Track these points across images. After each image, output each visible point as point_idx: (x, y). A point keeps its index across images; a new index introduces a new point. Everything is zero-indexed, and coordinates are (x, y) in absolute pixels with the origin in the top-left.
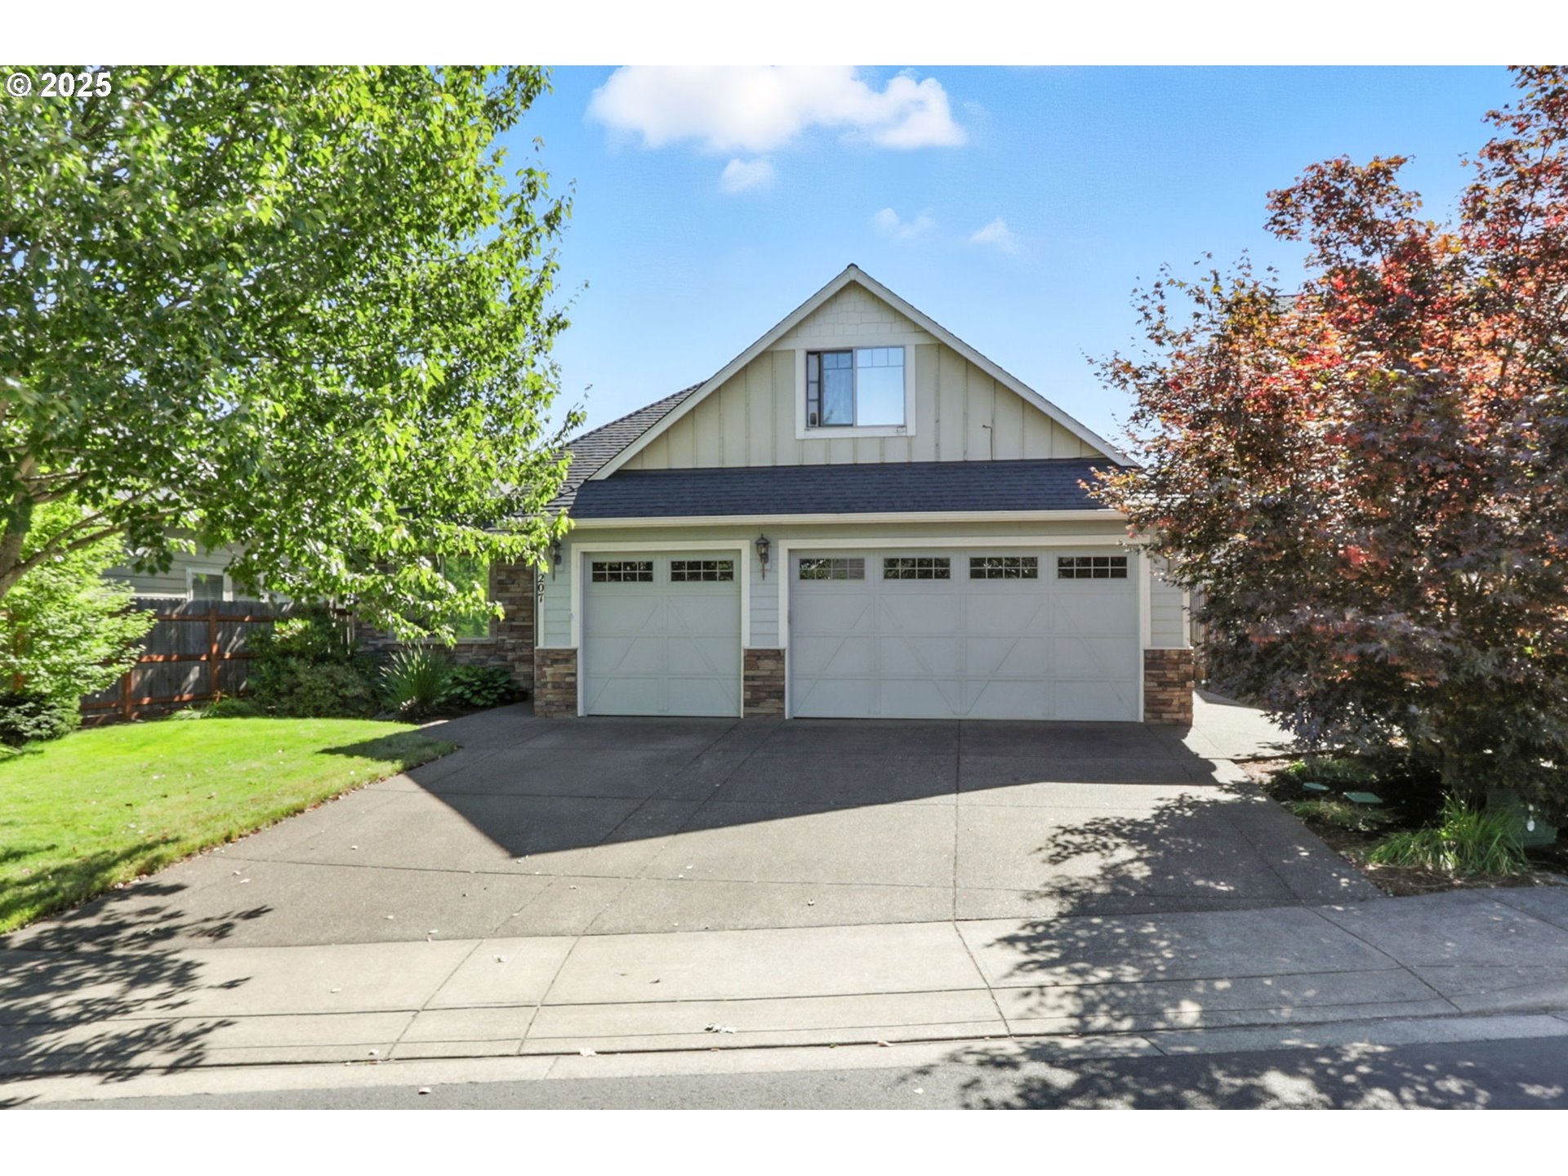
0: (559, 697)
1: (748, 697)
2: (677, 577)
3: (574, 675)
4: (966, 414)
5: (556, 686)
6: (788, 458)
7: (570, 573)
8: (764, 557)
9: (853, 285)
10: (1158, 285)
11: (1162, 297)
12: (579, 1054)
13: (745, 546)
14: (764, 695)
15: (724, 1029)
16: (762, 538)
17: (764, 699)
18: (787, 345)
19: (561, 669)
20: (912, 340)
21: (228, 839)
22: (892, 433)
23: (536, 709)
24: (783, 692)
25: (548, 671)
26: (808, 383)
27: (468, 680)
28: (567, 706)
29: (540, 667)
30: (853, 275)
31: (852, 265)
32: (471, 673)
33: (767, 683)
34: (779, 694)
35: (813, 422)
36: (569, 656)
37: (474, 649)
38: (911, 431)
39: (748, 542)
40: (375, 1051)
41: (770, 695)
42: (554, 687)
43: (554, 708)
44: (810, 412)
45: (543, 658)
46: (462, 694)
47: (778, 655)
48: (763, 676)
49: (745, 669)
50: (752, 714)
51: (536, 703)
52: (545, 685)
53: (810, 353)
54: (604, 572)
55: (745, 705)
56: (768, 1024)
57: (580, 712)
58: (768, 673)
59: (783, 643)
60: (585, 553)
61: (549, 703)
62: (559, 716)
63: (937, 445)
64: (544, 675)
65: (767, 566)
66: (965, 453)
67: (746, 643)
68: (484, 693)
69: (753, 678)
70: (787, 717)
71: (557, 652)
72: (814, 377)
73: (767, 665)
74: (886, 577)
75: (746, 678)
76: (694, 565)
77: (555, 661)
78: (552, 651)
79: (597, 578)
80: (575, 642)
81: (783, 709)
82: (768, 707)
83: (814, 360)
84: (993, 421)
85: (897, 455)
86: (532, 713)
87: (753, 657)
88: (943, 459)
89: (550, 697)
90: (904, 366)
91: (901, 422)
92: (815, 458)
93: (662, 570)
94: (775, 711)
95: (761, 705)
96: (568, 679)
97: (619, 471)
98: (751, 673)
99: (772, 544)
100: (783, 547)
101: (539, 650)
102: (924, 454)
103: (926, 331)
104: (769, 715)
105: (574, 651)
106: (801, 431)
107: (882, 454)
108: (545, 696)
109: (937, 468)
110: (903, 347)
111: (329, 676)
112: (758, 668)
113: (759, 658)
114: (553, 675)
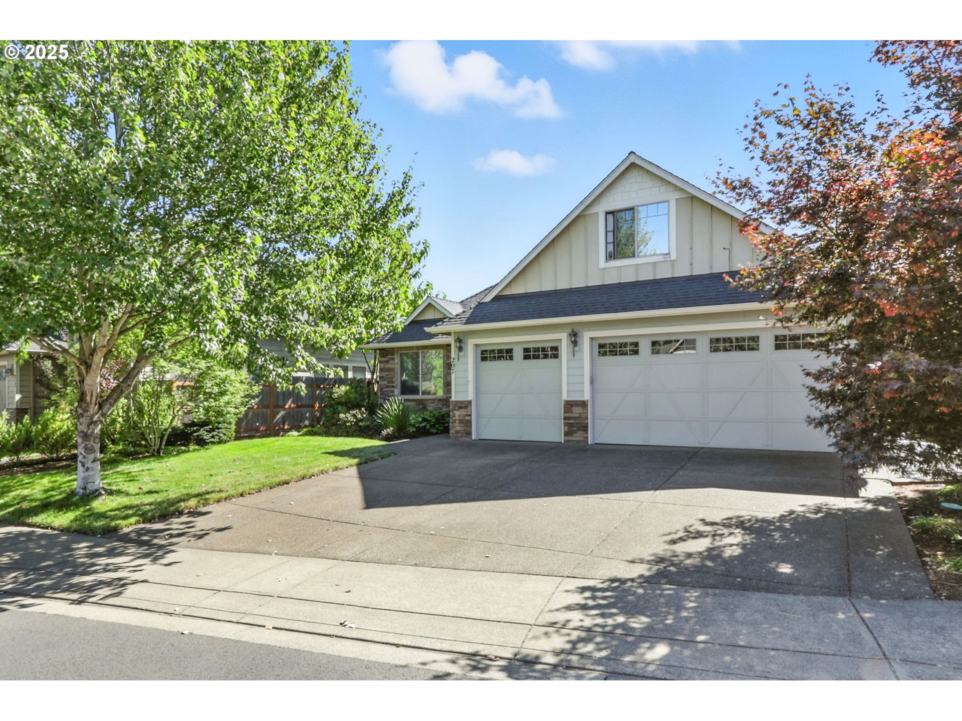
0: (462, 428)
1: (566, 430)
2: (526, 357)
3: (470, 415)
4: (711, 242)
5: (461, 422)
6: (594, 281)
7: (467, 357)
8: (575, 343)
9: (633, 165)
10: (756, 118)
11: (761, 127)
12: (264, 626)
13: (563, 337)
14: (575, 429)
15: (349, 625)
16: (573, 331)
17: (575, 432)
18: (594, 210)
19: (463, 412)
20: (673, 196)
21: (242, 495)
22: (660, 259)
23: (451, 435)
24: (587, 427)
25: (457, 413)
26: (606, 232)
27: (429, 419)
28: (467, 433)
29: (453, 410)
30: (632, 159)
31: (632, 152)
32: (432, 415)
33: (577, 421)
34: (585, 429)
35: (611, 257)
36: (467, 405)
37: (436, 401)
38: (673, 256)
39: (565, 334)
40: (177, 609)
41: (579, 429)
42: (460, 423)
43: (460, 435)
44: (608, 251)
45: (455, 406)
46: (425, 426)
47: (583, 404)
48: (575, 417)
49: (564, 413)
50: (568, 441)
51: (451, 431)
52: (455, 421)
53: (607, 213)
54: (486, 355)
55: (565, 435)
56: (374, 627)
57: (474, 437)
58: (578, 415)
59: (587, 396)
60: (476, 345)
61: (457, 432)
62: (462, 439)
63: (691, 264)
64: (454, 416)
65: (576, 349)
66: (711, 267)
67: (565, 397)
68: (437, 426)
69: (569, 418)
70: (589, 443)
71: (461, 402)
72: (610, 228)
73: (577, 411)
74: (652, 353)
75: (565, 418)
76: (537, 350)
77: (460, 408)
78: (459, 401)
79: (484, 359)
80: (471, 397)
81: (587, 438)
82: (578, 436)
83: (610, 217)
84: (731, 244)
85: (664, 273)
86: (449, 437)
87: (569, 405)
88: (695, 274)
89: (458, 428)
90: (668, 214)
91: (667, 252)
92: (612, 279)
93: (518, 353)
94: (582, 439)
95: (574, 435)
96: (467, 418)
97: (496, 296)
98: (568, 415)
99: (579, 334)
100: (586, 337)
101: (453, 401)
102: (683, 271)
103: (682, 189)
104: (578, 441)
105: (470, 402)
106: (602, 263)
107: (655, 274)
108: (456, 427)
109: (691, 279)
110: (667, 201)
111: (354, 416)
112: (572, 412)
113: (572, 406)
114: (459, 415)
